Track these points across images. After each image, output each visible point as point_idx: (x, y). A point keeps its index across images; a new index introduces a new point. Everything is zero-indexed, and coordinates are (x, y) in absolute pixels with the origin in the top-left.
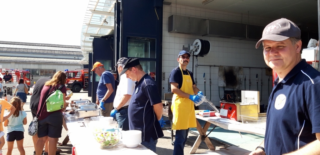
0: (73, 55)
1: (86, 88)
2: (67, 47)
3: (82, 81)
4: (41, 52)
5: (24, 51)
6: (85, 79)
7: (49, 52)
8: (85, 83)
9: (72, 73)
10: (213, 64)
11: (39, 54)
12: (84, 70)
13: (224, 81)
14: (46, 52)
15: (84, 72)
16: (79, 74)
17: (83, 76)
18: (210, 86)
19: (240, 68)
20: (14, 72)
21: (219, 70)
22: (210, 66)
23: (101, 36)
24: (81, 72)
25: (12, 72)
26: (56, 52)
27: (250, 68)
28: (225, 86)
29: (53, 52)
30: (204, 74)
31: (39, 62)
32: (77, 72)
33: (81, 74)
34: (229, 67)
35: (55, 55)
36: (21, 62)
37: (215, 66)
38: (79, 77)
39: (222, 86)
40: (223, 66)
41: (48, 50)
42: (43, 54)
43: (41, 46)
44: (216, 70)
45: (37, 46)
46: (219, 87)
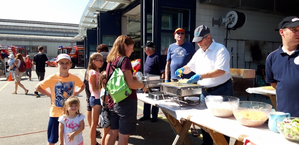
0: (63, 32)
1: (80, 64)
2: (56, 25)
3: (76, 57)
4: (31, 29)
5: (15, 28)
6: (79, 55)
7: (38, 29)
8: (80, 60)
9: (66, 50)
10: (240, 38)
11: (29, 31)
12: (78, 47)
13: (251, 56)
14: (35, 29)
15: (78, 49)
16: (73, 50)
17: (77, 53)
18: (237, 60)
19: (265, 43)
20: (10, 49)
21: (246, 44)
22: (238, 40)
23: (107, 11)
24: (75, 49)
25: (8, 48)
26: (46, 30)
27: (273, 42)
28: (252, 60)
29: (43, 30)
30: (232, 48)
31: (30, 39)
32: (71, 49)
33: (75, 50)
34: (255, 41)
35: (45, 32)
36: (12, 39)
37: (242, 40)
38: (73, 54)
39: (249, 61)
40: (249, 41)
41: (37, 27)
42: (33, 31)
43: (30, 23)
44: (243, 44)
45: (26, 23)
46: (245, 62)
